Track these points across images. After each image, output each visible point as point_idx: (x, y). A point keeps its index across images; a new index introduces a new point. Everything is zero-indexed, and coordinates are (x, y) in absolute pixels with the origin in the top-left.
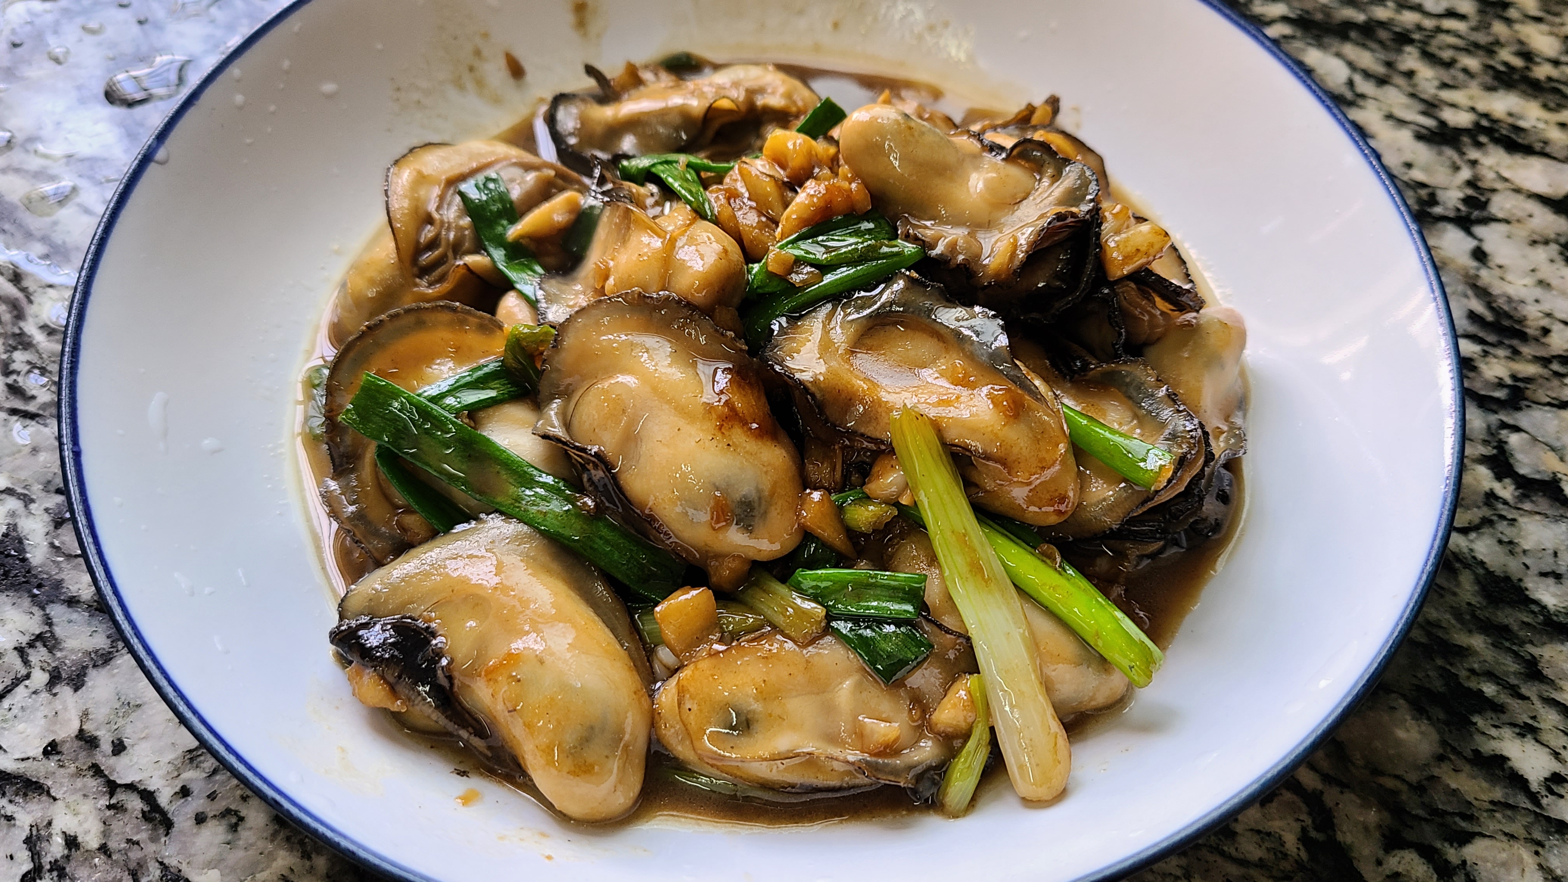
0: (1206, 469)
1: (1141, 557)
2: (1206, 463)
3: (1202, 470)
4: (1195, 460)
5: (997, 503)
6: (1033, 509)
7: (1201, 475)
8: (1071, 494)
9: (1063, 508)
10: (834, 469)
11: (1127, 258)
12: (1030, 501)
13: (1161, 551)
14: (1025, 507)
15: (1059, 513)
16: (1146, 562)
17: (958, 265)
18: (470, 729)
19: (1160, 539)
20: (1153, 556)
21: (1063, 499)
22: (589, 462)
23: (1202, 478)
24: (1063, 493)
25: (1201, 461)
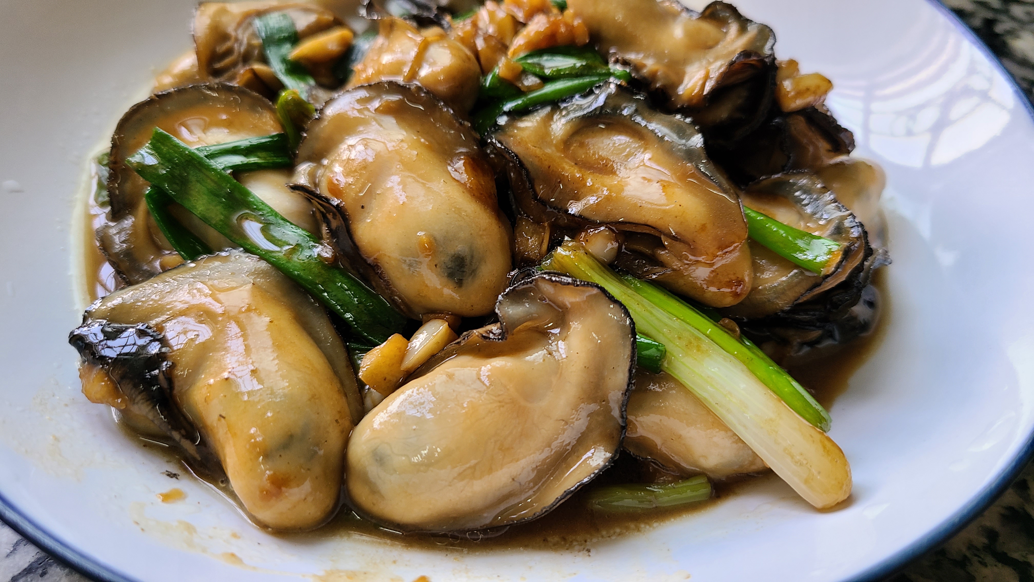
0: (865, 263)
1: (802, 344)
2: (865, 258)
3: (862, 264)
4: (857, 252)
5: (681, 282)
6: (713, 289)
7: (859, 269)
8: (747, 279)
9: (739, 290)
10: (541, 244)
11: (799, 94)
12: (710, 282)
13: (818, 341)
14: (705, 286)
15: (736, 295)
16: (806, 349)
17: (658, 89)
18: (183, 432)
19: (819, 328)
20: (812, 344)
21: (740, 282)
22: (329, 211)
23: (861, 272)
24: (740, 276)
25: (861, 255)
